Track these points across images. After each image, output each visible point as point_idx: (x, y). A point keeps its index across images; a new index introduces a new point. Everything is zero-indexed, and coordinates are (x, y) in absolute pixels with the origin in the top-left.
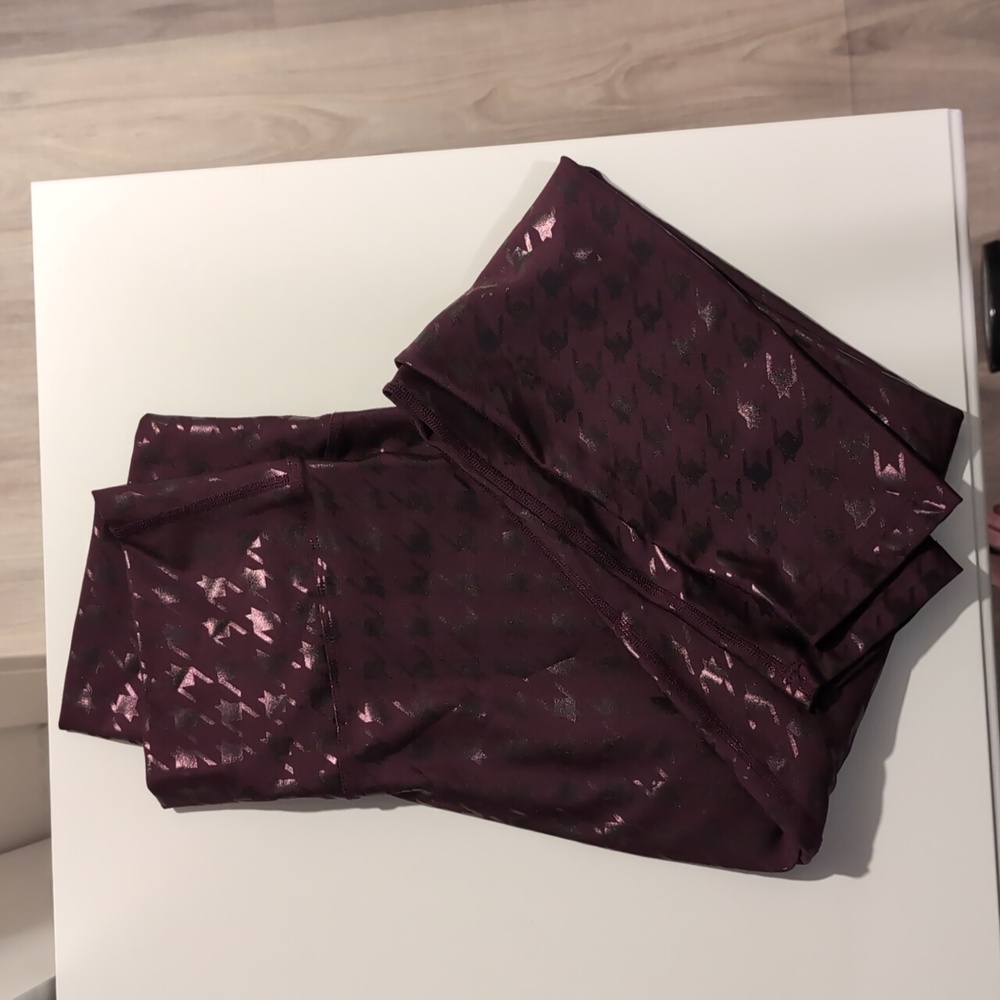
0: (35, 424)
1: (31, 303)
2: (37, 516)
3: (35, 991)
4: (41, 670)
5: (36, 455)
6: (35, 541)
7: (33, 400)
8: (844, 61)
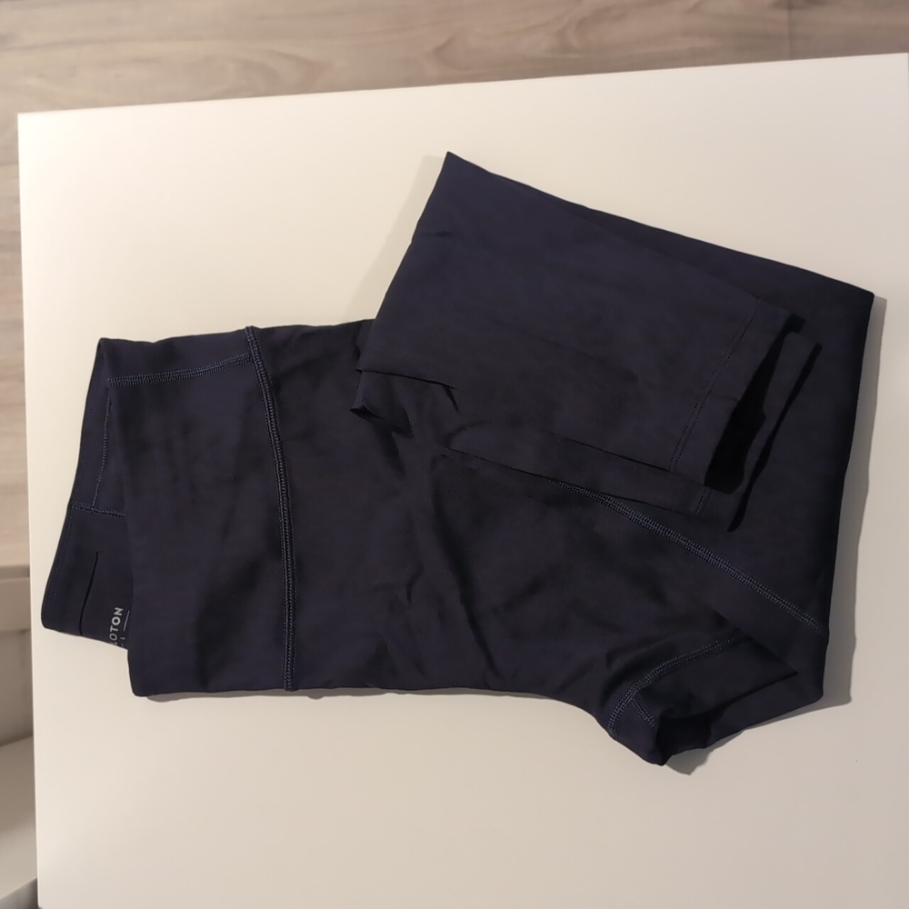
0: (21, 348)
1: (17, 234)
2: (22, 435)
3: (17, 894)
4: (27, 579)
5: (20, 378)
6: (19, 457)
7: (18, 325)
8: (783, 15)
